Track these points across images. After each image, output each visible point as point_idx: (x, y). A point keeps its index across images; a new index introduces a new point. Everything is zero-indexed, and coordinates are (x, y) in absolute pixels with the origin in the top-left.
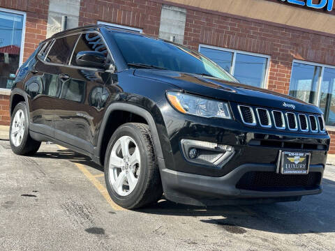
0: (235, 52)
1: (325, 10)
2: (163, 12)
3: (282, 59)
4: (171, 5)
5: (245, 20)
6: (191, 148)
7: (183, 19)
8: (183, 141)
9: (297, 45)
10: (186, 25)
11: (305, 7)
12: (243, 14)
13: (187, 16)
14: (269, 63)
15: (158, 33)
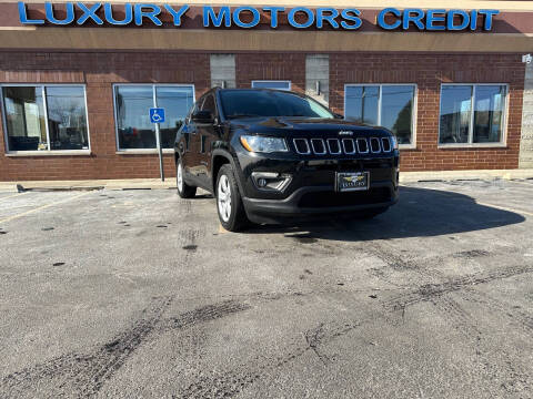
0: (381, 85)
1: (468, 30)
2: (307, 61)
3: (429, 85)
4: (314, 53)
5: (387, 54)
6: (259, 179)
7: (327, 63)
8: (253, 174)
9: (443, 69)
10: (331, 68)
11: (447, 31)
12: (384, 49)
13: (330, 61)
14: (417, 91)
15: (304, 80)
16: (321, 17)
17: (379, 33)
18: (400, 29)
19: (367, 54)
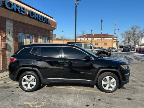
2: (6, 22)
4: (8, 19)
10: (14, 26)
13: (14, 23)
15: (5, 29)
16: (16, 7)
17: (28, 18)
18: (34, 18)
19: (23, 23)
